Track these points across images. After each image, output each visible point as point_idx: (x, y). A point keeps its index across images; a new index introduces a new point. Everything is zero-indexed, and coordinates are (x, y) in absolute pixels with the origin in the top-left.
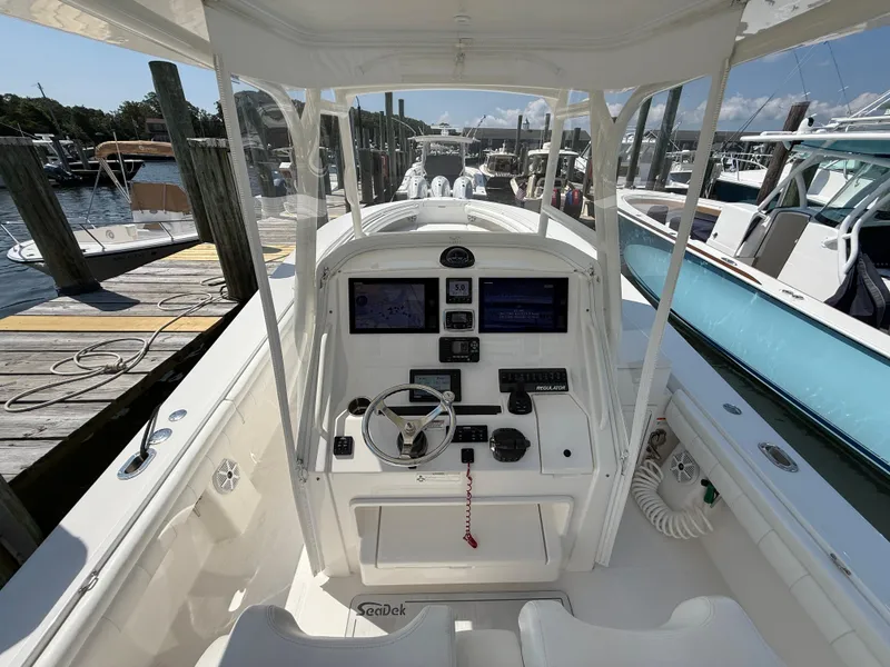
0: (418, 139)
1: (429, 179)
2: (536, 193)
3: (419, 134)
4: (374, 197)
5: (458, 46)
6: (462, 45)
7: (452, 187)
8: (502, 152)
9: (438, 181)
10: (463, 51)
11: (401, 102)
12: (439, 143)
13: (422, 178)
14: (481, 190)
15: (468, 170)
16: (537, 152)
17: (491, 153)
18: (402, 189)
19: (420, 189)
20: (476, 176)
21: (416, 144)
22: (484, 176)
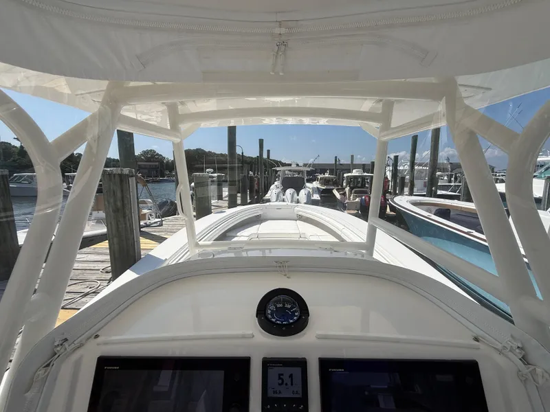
0: (278, 169)
1: (284, 190)
2: (351, 197)
3: (279, 166)
4: (249, 201)
5: (277, 31)
6: (283, 30)
7: (298, 195)
8: (327, 175)
9: (289, 191)
10: (283, 38)
11: (268, 151)
12: (290, 171)
13: (279, 190)
14: (316, 197)
15: (308, 184)
16: (350, 174)
17: (320, 176)
18: (267, 196)
19: (278, 196)
20: (313, 189)
21: (277, 171)
22: (318, 188)
